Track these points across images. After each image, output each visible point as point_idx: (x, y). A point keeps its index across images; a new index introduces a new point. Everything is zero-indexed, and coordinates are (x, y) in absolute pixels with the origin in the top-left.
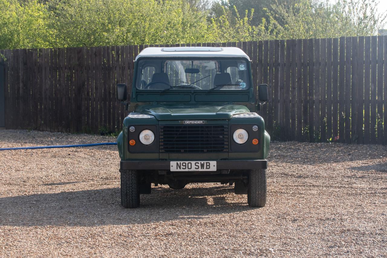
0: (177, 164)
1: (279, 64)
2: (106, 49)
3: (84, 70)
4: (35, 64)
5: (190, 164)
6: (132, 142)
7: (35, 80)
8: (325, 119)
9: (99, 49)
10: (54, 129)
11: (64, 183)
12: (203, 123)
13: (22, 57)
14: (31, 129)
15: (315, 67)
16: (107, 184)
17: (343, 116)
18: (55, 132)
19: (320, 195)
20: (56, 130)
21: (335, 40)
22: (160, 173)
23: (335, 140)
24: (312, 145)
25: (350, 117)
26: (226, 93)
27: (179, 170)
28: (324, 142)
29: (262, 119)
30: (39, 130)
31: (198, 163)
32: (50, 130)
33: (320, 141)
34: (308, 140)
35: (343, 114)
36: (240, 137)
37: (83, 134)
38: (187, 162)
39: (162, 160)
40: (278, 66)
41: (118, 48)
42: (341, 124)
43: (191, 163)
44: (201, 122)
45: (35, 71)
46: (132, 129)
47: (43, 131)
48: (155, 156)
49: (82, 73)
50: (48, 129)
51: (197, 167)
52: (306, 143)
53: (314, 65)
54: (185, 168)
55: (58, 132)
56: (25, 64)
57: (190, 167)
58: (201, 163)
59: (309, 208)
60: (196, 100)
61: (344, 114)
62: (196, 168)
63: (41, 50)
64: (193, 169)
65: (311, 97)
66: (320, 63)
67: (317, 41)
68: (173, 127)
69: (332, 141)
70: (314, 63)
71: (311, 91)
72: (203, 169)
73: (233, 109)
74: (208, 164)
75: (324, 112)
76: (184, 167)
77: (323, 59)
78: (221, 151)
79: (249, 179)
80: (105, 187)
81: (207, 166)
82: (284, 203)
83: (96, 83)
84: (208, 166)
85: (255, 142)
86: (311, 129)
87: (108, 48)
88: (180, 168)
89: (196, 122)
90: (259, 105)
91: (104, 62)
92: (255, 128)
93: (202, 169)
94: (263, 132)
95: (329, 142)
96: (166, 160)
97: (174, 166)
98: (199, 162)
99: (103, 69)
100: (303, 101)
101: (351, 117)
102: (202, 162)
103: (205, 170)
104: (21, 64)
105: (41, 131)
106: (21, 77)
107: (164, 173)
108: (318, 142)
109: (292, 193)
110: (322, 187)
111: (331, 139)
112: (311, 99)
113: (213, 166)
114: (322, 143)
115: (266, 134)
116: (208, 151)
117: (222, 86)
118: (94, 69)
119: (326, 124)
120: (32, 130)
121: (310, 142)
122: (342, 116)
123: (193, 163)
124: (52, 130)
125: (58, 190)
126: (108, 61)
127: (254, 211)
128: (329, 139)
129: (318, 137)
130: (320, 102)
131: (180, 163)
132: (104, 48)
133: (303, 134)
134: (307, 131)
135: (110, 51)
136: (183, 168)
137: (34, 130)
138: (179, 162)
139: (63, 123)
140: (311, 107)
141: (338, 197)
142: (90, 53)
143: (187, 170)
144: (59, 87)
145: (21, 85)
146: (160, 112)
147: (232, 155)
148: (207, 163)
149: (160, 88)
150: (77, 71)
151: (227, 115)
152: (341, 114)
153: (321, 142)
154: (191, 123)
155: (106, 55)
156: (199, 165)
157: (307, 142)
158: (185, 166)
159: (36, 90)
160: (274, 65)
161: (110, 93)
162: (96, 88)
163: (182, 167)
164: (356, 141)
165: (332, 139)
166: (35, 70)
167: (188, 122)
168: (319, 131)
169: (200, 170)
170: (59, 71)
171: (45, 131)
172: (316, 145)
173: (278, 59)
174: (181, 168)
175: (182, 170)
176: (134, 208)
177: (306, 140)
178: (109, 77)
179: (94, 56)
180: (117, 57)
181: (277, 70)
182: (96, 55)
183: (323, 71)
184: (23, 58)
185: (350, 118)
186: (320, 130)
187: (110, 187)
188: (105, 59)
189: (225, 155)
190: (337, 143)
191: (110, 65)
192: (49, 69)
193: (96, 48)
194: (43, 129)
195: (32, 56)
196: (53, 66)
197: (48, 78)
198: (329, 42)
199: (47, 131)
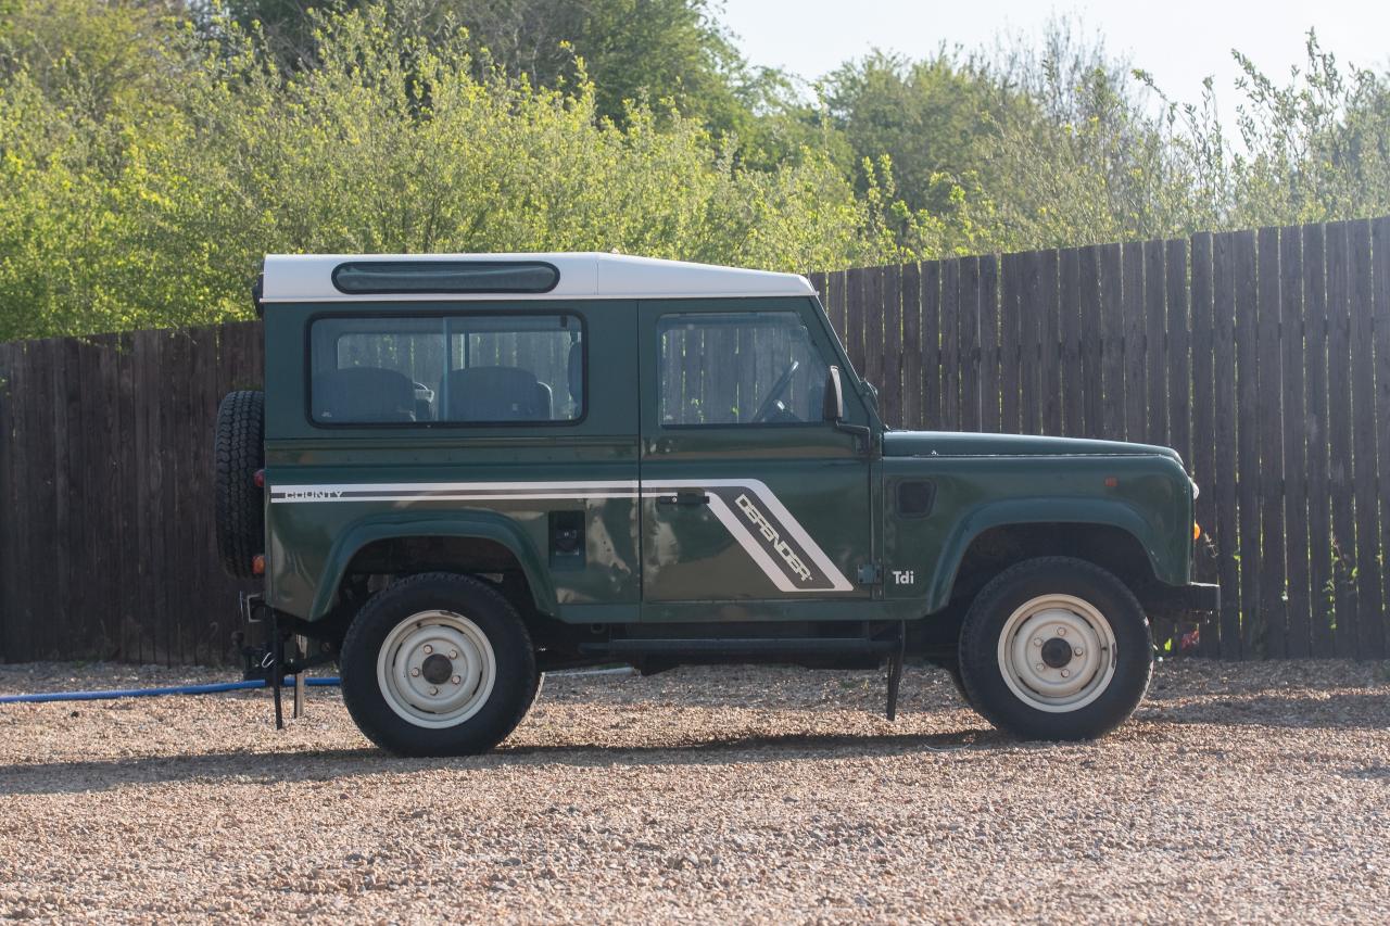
1: (977, 354)
4: (110, 394)
10: (182, 655)
13: (63, 369)
14: (95, 659)
15: (1105, 359)
17: (1211, 551)
18: (185, 665)
20: (189, 658)
21: (1176, 246)
23: (1184, 646)
25: (1236, 554)
30: (125, 660)
32: (166, 659)
35: (1208, 540)
40: (975, 362)
45: (109, 424)
47: (141, 663)
50: (159, 655)
53: (1101, 352)
55: (197, 664)
56: (73, 397)
61: (1212, 542)
63: (128, 340)
66: (1123, 342)
67: (1109, 252)
69: (1171, 654)
70: (1101, 342)
77: (1135, 326)
95: (1160, 654)
101: (1241, 554)
104: (57, 399)
105: (132, 663)
106: (60, 452)
111: (1168, 646)
120: (101, 662)
122: (1205, 553)
124: (173, 659)
128: (1161, 647)
137: (107, 660)
139: (214, 626)
144: (197, 485)
145: (61, 481)
159: (114, 498)
160: (959, 357)
164: (1259, 648)
165: (1173, 645)
166: (110, 421)
171: (150, 664)
173: (975, 333)
181: (971, 377)
183: (1135, 375)
184: (65, 373)
185: (1237, 558)
192: (158, 412)
194: (141, 656)
195: (98, 365)
196: (174, 398)
197: (157, 452)
198: (1153, 257)
199: (156, 663)
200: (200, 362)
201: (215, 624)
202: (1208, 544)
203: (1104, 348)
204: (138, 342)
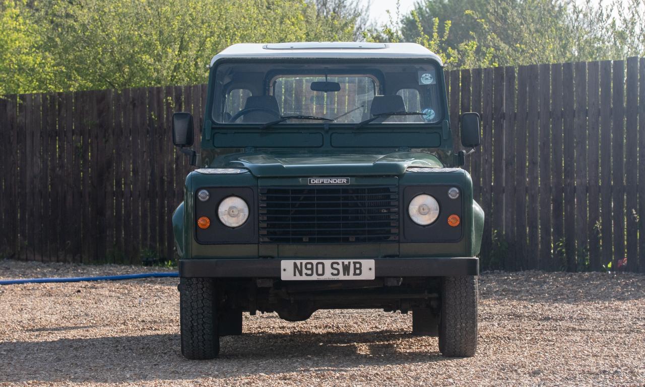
0: (295, 264)
1: (503, 116)
2: (155, 92)
3: (111, 136)
4: (12, 125)
5: (320, 266)
6: (203, 222)
7: (12, 157)
8: (598, 225)
9: (140, 91)
10: (50, 257)
11: (66, 328)
12: (347, 182)
15: (576, 120)
16: (154, 329)
17: (635, 218)
18: (52, 261)
19: (587, 342)
20: (53, 259)
21: (618, 64)
22: (260, 284)
23: (619, 266)
24: (571, 276)
26: (395, 131)
27: (298, 278)
28: (597, 271)
29: (469, 176)
30: (19, 259)
31: (338, 264)
32: (40, 258)
33: (589, 269)
34: (563, 269)
35: (634, 213)
36: (422, 210)
37: (108, 264)
38: (315, 262)
39: (265, 257)
40: (502, 120)
41: (178, 89)
42: (631, 234)
43: (323, 264)
44: (344, 180)
45: (11, 140)
46: (203, 195)
47: (27, 260)
48: (250, 250)
49: (106, 141)
50: (38, 257)
51: (336, 272)
52: (560, 274)
53: (574, 116)
54: (311, 275)
55: (58, 261)
57: (320, 272)
58: (343, 263)
59: (566, 358)
60: (333, 144)
61: (636, 214)
62: (332, 274)
63: (23, 98)
64: (328, 276)
65: (569, 181)
66: (587, 111)
67: (580, 66)
68: (285, 191)
69: (612, 269)
70: (574, 112)
71: (569, 168)
72: (348, 275)
73: (408, 157)
74: (358, 266)
75: (594, 210)
76: (309, 272)
77: (594, 104)
78: (383, 238)
79: (441, 299)
80: (149, 333)
81: (355, 269)
82: (514, 352)
83: (134, 163)
84: (359, 270)
85: (453, 221)
86: (569, 245)
87: (159, 90)
88: (301, 275)
89: (332, 181)
90: (461, 154)
91: (150, 119)
92: (453, 193)
93: (344, 275)
94: (471, 203)
95: (607, 269)
96: (272, 257)
97: (288, 270)
98: (340, 261)
99: (148, 132)
100: (554, 190)
102: (346, 262)
103: (351, 277)
105: (22, 260)
107: (269, 284)
108: (584, 271)
109: (530, 340)
110: (593, 331)
111: (610, 265)
112: (569, 184)
113: (368, 270)
114: (592, 273)
115: (476, 207)
116: (358, 240)
117: (387, 115)
118: (130, 135)
119: (601, 235)
120: (5, 259)
121: (568, 271)
122: (632, 218)
123: (327, 263)
124: (45, 258)
125: (53, 337)
126: (160, 116)
127: (452, 363)
128: (606, 265)
129: (584, 260)
130: (587, 189)
131: (301, 263)
132: (151, 90)
133: (552, 256)
134: (561, 250)
135: (163, 95)
136: (307, 274)
137: (8, 258)
138: (298, 262)
139: (69, 243)
140: (570, 201)
141: (625, 344)
142: (123, 101)
143: (315, 277)
144: (60, 171)
146: (260, 162)
147: (406, 248)
148: (355, 263)
149: (261, 119)
150: (97, 137)
151: (397, 168)
152: (630, 214)
153: (589, 271)
154: (323, 183)
155: (156, 105)
156: (340, 267)
157: (561, 270)
158: (312, 269)
159: (13, 177)
160: (493, 117)
161: (162, 181)
162: (135, 172)
163: (304, 271)
165: (612, 265)
166: (12, 138)
167: (316, 181)
168: (586, 248)
169: (342, 277)
170: (60, 140)
171: (32, 260)
172: (580, 276)
173: (502, 105)
174: (304, 274)
175: (304, 278)
176: (208, 359)
177: (560, 268)
178: (161, 148)
179: (131, 107)
180: (178, 107)
181: (499, 127)
182: (134, 105)
186: (588, 247)
187: (159, 332)
188: (152, 113)
189: (392, 248)
190: (623, 273)
191: (162, 124)
192: (39, 135)
193: (134, 90)
194: (27, 257)
195: (6, 110)
196: (48, 128)
197: (38, 155)
198: (605, 69)
199: (35, 260)
200: (63, 110)
201: (69, 242)
202: (634, 214)
203: (576, 115)
204: (28, 99)
